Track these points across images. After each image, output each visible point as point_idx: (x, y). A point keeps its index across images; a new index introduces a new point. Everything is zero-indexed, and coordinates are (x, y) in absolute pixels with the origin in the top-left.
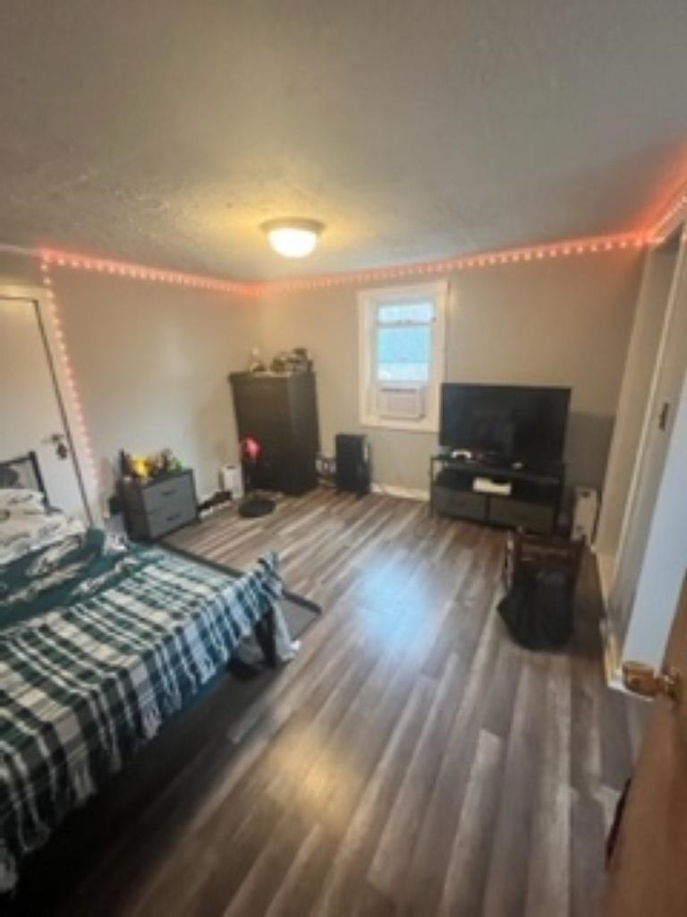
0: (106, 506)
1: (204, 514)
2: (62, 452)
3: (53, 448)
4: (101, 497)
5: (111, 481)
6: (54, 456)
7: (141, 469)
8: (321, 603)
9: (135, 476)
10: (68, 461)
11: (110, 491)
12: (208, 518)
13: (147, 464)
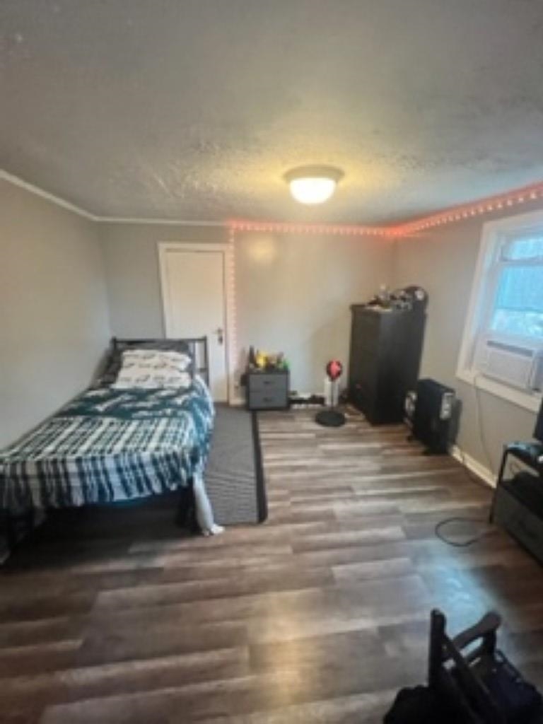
0: (239, 378)
1: (296, 406)
2: (221, 340)
3: (216, 337)
4: (237, 372)
5: (244, 364)
6: (217, 342)
7: (261, 362)
8: (271, 516)
9: (256, 365)
10: (223, 346)
11: (243, 371)
12: (298, 410)
13: (267, 359)
